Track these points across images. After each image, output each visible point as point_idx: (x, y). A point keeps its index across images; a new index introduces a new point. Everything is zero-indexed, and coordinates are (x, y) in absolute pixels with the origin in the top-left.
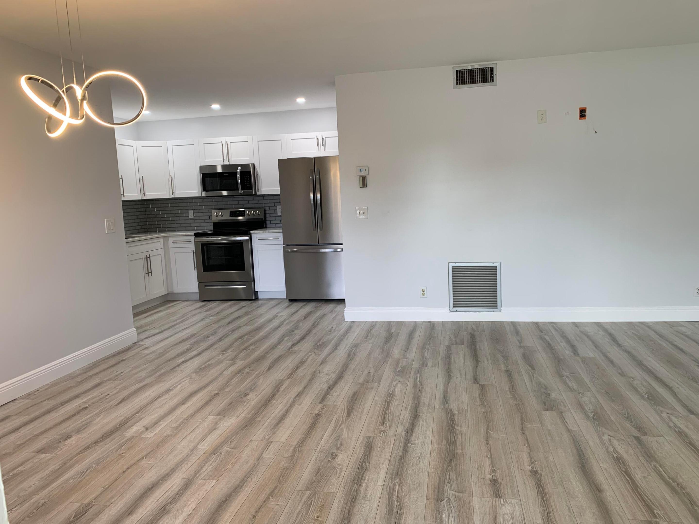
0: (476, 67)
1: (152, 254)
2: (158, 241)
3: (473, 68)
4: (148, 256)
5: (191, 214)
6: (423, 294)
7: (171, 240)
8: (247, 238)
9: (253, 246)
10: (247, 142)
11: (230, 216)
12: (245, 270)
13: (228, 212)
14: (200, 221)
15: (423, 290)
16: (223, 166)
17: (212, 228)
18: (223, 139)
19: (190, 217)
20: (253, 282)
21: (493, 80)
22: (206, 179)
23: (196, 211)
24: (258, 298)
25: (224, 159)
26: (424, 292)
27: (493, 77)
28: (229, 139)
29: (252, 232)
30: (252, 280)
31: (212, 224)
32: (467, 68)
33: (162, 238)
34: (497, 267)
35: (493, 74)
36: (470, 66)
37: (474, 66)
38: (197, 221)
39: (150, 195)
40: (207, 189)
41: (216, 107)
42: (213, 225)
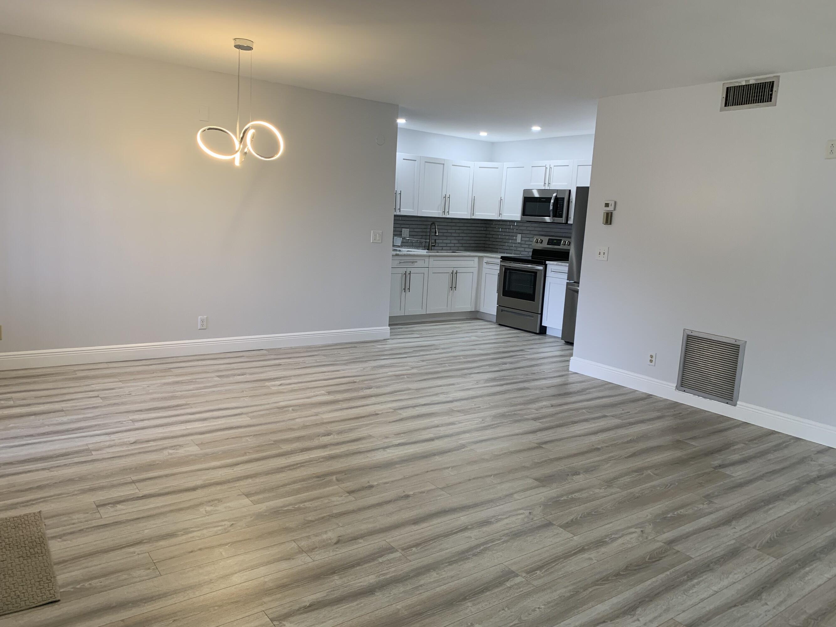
0: (752, 82)
1: (459, 270)
2: (473, 259)
3: (748, 84)
4: (455, 272)
5: (519, 238)
6: (651, 361)
7: (485, 260)
8: (541, 268)
9: (547, 278)
10: (568, 166)
11: (548, 244)
12: (534, 301)
13: (546, 239)
14: (526, 246)
15: (652, 356)
16: (540, 191)
17: (531, 254)
18: (547, 163)
19: (518, 241)
20: (539, 316)
21: (771, 98)
22: (527, 203)
23: (524, 235)
24: (545, 333)
25: (545, 183)
26: (652, 359)
27: (771, 95)
28: (553, 163)
29: (547, 262)
30: (540, 312)
31: (531, 250)
32: (740, 84)
33: (477, 257)
34: (740, 347)
35: (772, 91)
36: (744, 82)
37: (749, 81)
38: (523, 246)
39: (480, 215)
40: (526, 214)
41: (536, 129)
42: (533, 251)
